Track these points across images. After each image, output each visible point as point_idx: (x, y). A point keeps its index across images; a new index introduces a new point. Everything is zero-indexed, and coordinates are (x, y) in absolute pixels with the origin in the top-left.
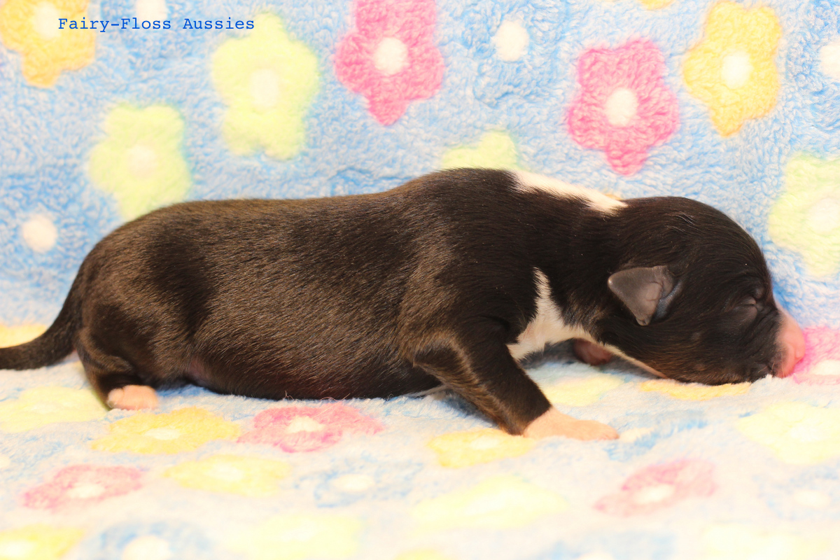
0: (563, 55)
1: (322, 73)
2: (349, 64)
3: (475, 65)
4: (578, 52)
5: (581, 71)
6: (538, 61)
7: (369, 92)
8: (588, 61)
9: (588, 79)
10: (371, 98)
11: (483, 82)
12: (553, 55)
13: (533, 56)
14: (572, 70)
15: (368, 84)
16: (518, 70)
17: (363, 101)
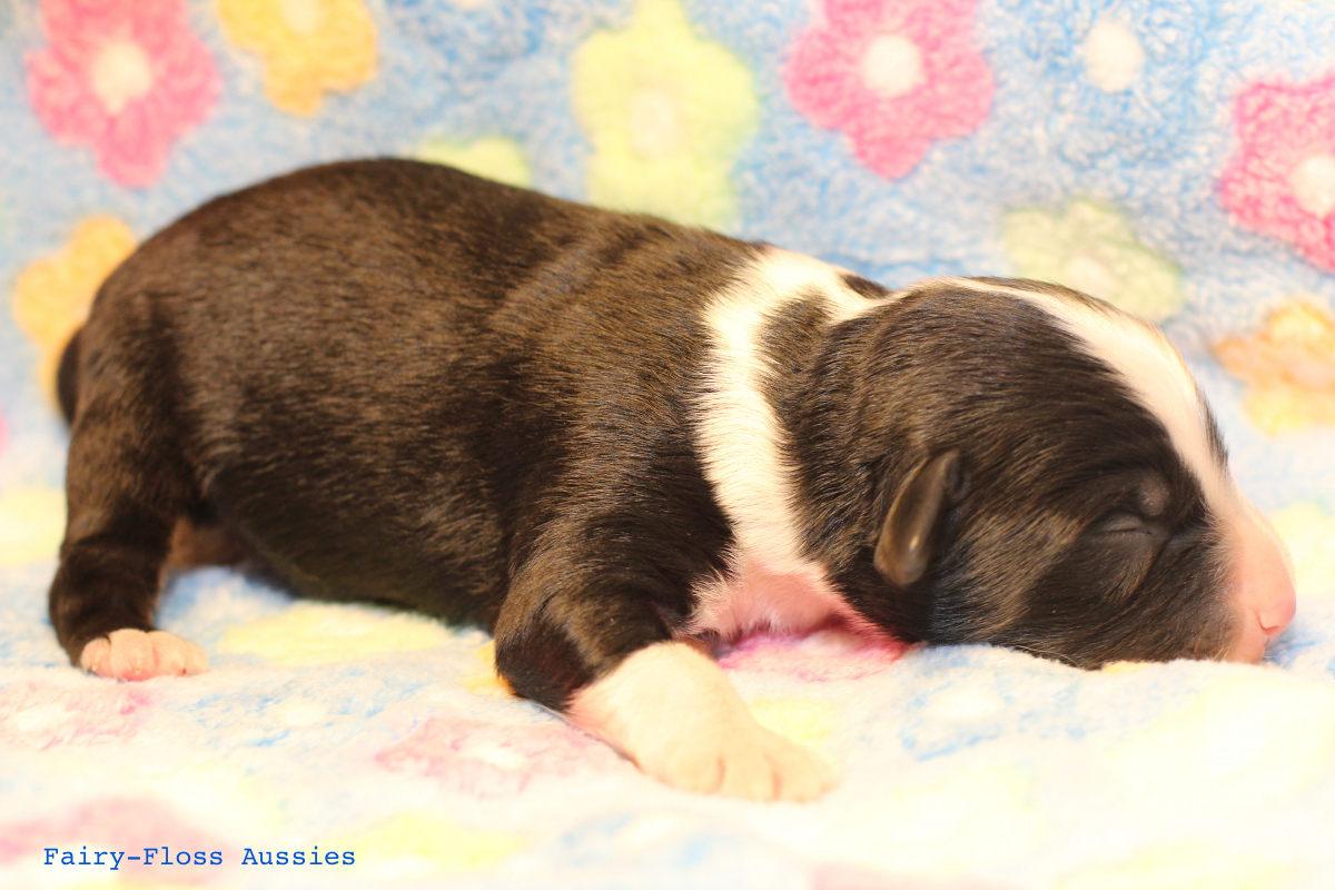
0: (1203, 87)
1: (763, 99)
2: (814, 82)
3: (1048, 87)
4: (1234, 85)
5: (1242, 118)
6: (1160, 94)
7: (852, 126)
8: (1253, 103)
9: (1254, 135)
10: (858, 136)
11: (1061, 122)
12: (1187, 86)
13: (1149, 85)
14: (1224, 113)
15: (852, 113)
16: (1125, 107)
17: (845, 143)
